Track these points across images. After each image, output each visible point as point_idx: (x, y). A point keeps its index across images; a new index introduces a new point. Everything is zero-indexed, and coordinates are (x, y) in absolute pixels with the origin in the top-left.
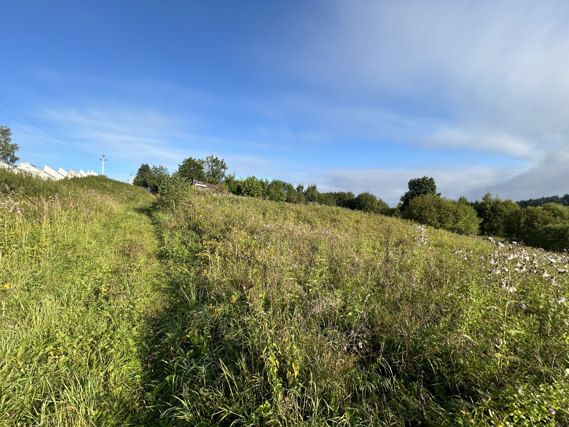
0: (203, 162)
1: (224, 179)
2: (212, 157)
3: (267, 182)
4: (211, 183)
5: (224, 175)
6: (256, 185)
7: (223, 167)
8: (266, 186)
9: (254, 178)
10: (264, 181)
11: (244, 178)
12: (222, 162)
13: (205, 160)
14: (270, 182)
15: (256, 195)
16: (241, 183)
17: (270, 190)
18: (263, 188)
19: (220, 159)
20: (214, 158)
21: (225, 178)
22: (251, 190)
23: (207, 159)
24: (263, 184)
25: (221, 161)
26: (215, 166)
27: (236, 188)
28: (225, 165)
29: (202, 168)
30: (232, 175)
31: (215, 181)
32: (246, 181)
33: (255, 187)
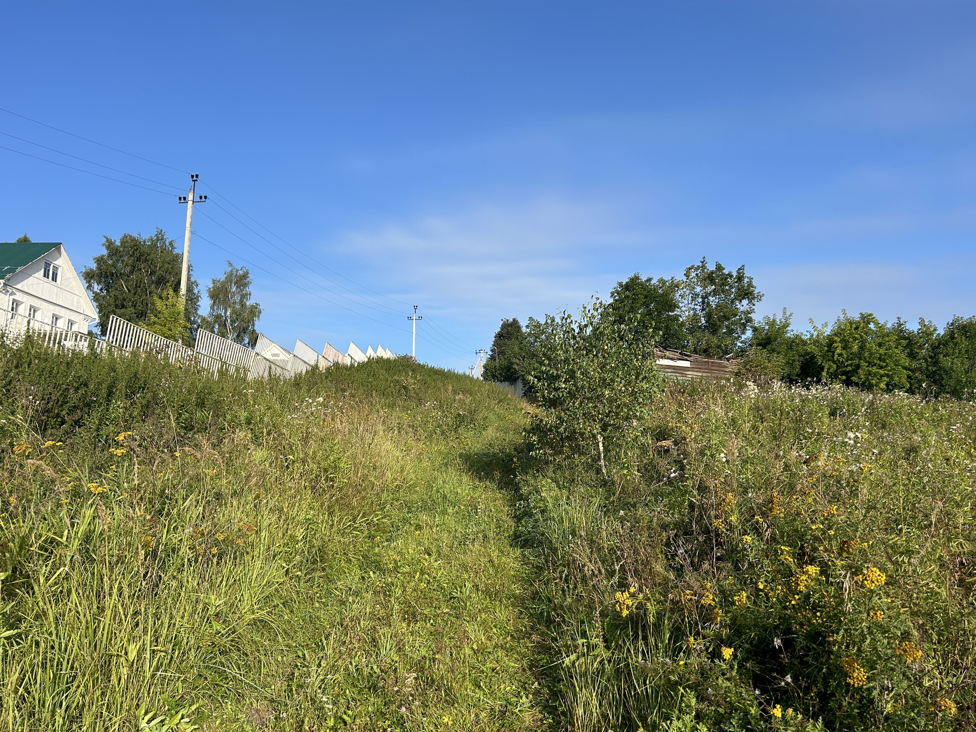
0: (675, 286)
1: (749, 334)
2: (703, 267)
3: (926, 332)
4: (706, 352)
5: (749, 320)
6: (880, 345)
7: (747, 293)
8: (921, 347)
9: (867, 319)
10: (913, 327)
11: (826, 325)
12: (740, 278)
13: (680, 277)
14: (941, 331)
15: (882, 385)
16: (816, 342)
17: (946, 362)
18: (912, 356)
19: (731, 268)
20: (711, 267)
21: (755, 330)
22: (858, 366)
23: (687, 275)
24: (909, 342)
25: (735, 274)
26: (715, 293)
27: (798, 365)
28: (750, 284)
30: (779, 318)
31: (719, 347)
32: (836, 335)
33: (878, 355)
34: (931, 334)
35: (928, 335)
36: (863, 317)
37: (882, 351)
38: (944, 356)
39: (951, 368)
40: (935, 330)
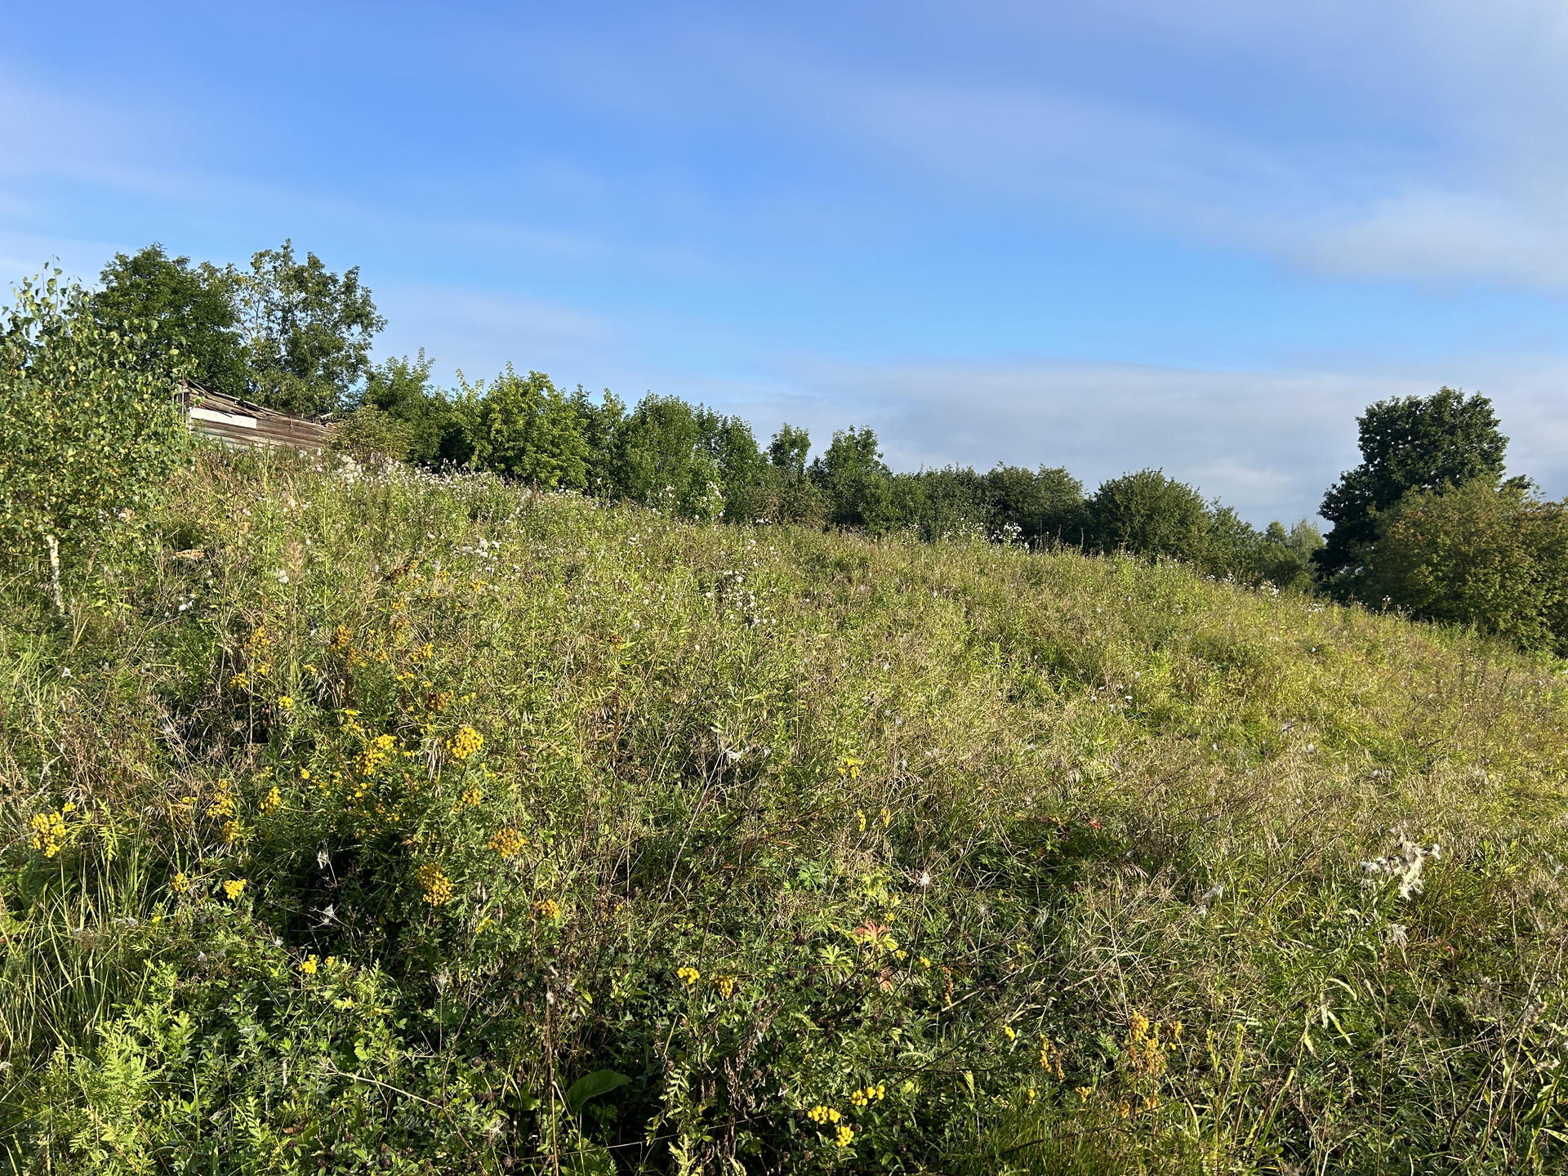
0: (232, 282)
1: (361, 384)
2: (286, 257)
3: (613, 412)
4: (286, 405)
5: (362, 360)
6: (554, 422)
7: (359, 315)
8: (605, 430)
9: (539, 382)
10: (596, 401)
11: (480, 383)
12: (350, 288)
13: (244, 268)
14: (631, 411)
15: (554, 482)
16: (466, 409)
17: (634, 455)
18: (594, 442)
20: (300, 260)
21: (371, 377)
22: (523, 451)
23: (256, 266)
24: (591, 422)
25: (342, 280)
26: (306, 305)
27: (436, 442)
28: (366, 302)
29: (227, 318)
30: (412, 365)
31: (310, 399)
32: (493, 399)
33: (550, 437)
34: (619, 414)
35: (615, 414)
36: (534, 378)
37: (556, 432)
38: (632, 447)
39: (640, 464)
40: (623, 409)
